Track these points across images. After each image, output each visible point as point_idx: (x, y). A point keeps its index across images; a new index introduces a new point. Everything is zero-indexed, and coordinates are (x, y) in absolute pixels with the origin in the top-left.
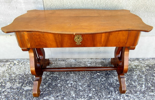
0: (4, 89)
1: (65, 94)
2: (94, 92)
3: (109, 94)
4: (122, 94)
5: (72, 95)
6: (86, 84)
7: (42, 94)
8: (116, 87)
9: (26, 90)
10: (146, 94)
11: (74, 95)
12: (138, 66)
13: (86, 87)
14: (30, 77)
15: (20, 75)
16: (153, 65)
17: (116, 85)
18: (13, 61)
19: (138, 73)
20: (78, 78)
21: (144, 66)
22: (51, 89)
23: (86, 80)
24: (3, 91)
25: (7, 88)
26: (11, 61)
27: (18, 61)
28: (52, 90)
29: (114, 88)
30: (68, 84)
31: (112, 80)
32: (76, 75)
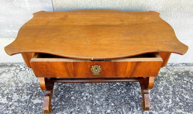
0: (11, 102)
1: (79, 109)
2: (113, 107)
3: (130, 111)
4: (145, 111)
5: (87, 110)
6: (104, 97)
7: (54, 109)
8: (138, 102)
9: (35, 103)
10: (173, 111)
11: (90, 111)
12: (165, 74)
13: (104, 101)
14: (39, 87)
15: (27, 85)
16: (182, 73)
17: (139, 99)
18: (18, 65)
19: (165, 83)
20: (95, 89)
21: (172, 74)
22: (63, 103)
23: (104, 92)
24: (10, 105)
25: (14, 101)
26: (16, 65)
27: (24, 66)
28: (65, 105)
29: (136, 102)
30: (83, 96)
31: (134, 92)
32: (92, 85)
